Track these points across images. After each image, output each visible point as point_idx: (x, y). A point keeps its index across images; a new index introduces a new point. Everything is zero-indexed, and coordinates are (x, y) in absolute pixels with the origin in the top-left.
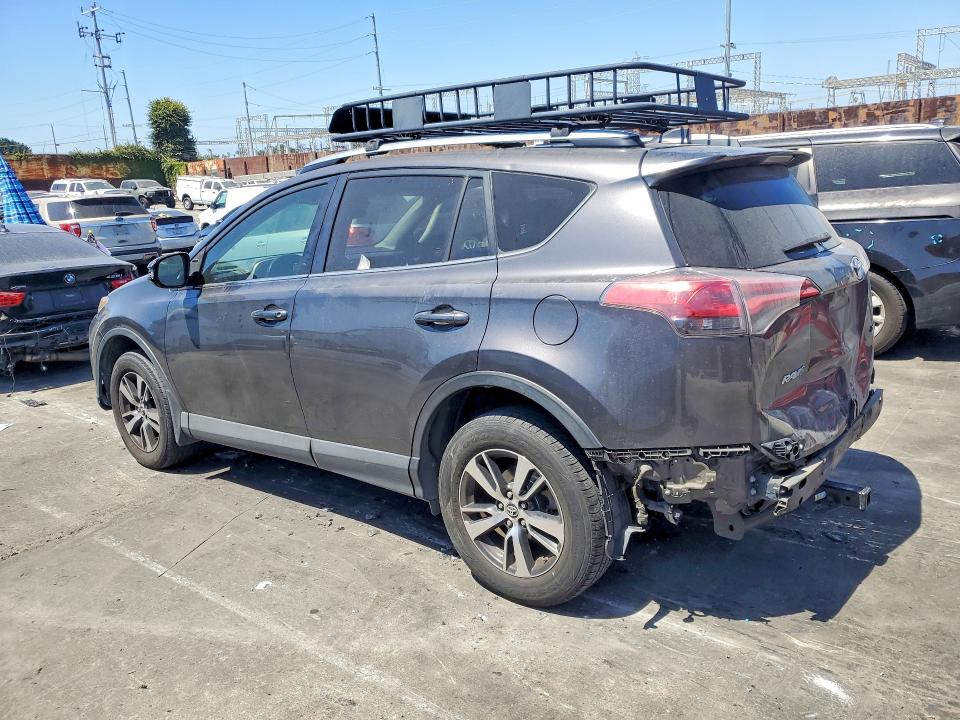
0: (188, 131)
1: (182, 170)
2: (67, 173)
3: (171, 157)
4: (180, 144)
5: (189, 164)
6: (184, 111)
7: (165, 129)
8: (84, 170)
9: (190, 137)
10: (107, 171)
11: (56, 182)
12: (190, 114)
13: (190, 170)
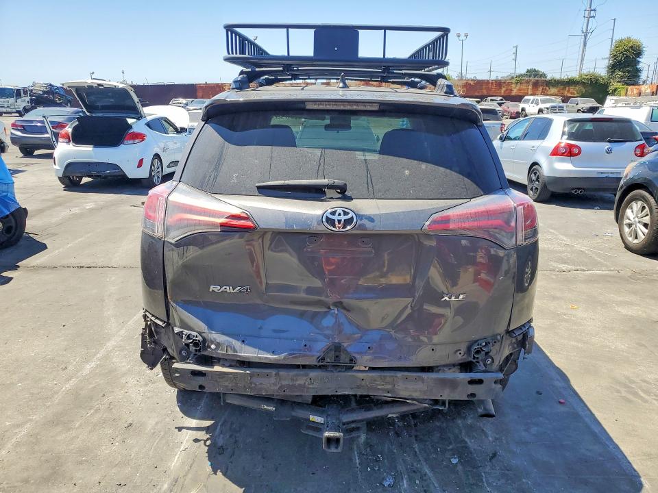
0: (639, 62)
1: (623, 92)
2: (542, 92)
3: (618, 82)
4: (628, 72)
5: (630, 88)
6: (639, 46)
7: (620, 61)
8: (553, 90)
9: (638, 67)
10: (568, 91)
11: (526, 97)
12: (644, 49)
13: (629, 92)
